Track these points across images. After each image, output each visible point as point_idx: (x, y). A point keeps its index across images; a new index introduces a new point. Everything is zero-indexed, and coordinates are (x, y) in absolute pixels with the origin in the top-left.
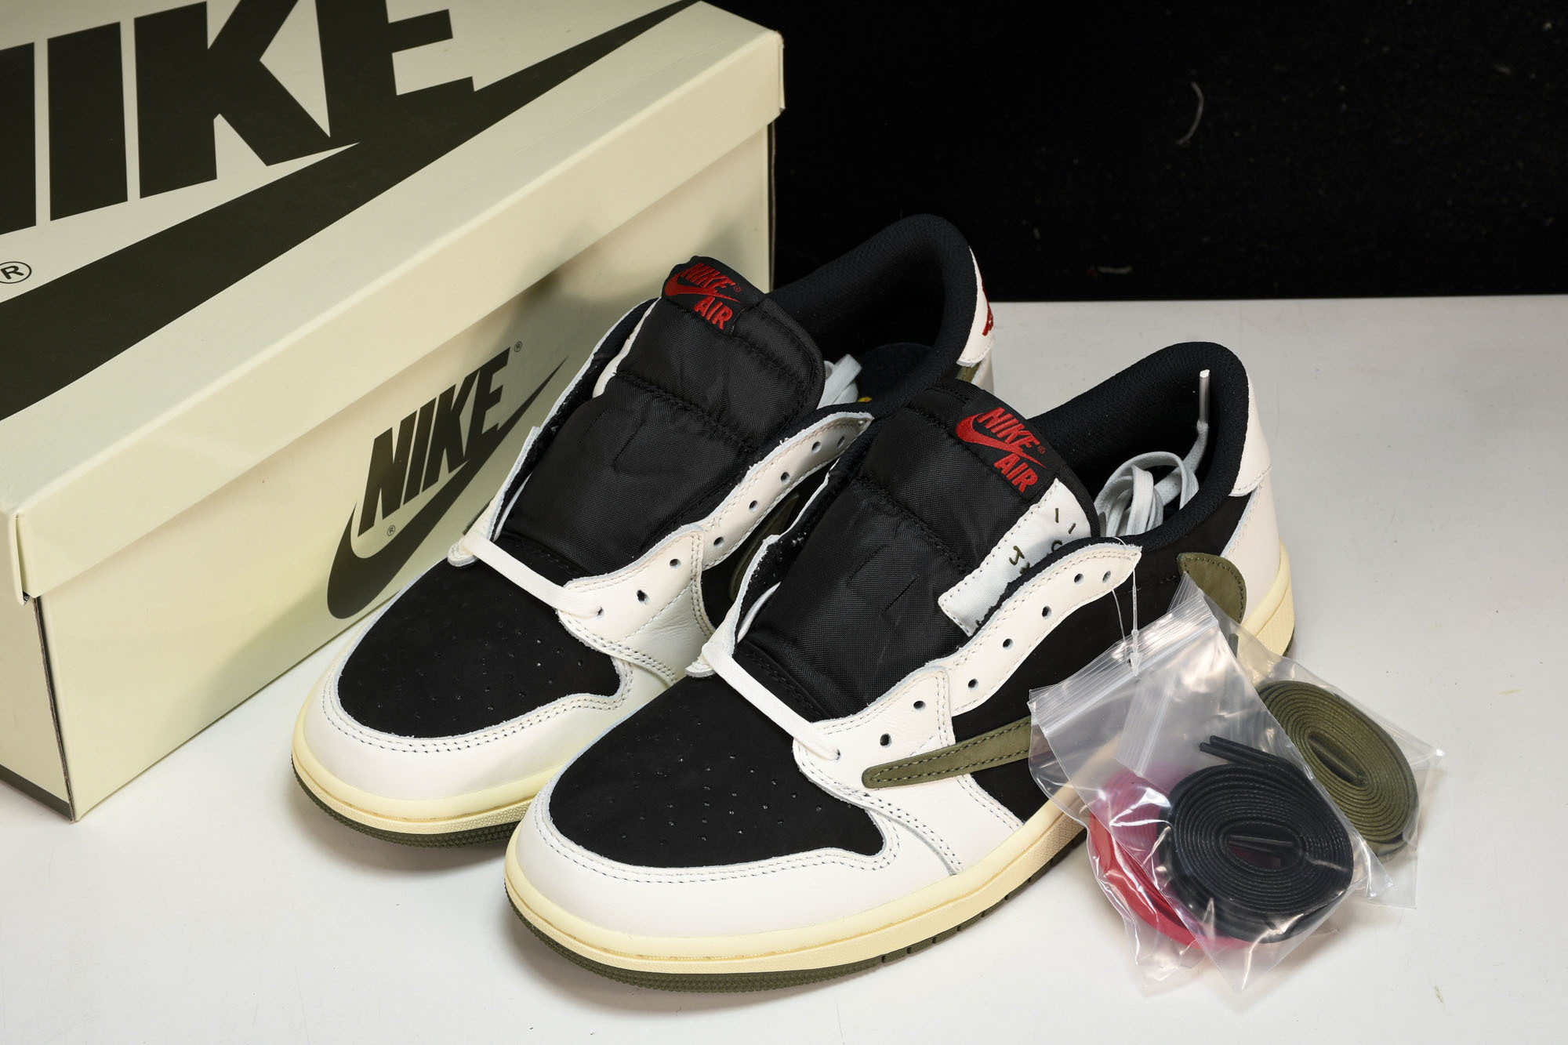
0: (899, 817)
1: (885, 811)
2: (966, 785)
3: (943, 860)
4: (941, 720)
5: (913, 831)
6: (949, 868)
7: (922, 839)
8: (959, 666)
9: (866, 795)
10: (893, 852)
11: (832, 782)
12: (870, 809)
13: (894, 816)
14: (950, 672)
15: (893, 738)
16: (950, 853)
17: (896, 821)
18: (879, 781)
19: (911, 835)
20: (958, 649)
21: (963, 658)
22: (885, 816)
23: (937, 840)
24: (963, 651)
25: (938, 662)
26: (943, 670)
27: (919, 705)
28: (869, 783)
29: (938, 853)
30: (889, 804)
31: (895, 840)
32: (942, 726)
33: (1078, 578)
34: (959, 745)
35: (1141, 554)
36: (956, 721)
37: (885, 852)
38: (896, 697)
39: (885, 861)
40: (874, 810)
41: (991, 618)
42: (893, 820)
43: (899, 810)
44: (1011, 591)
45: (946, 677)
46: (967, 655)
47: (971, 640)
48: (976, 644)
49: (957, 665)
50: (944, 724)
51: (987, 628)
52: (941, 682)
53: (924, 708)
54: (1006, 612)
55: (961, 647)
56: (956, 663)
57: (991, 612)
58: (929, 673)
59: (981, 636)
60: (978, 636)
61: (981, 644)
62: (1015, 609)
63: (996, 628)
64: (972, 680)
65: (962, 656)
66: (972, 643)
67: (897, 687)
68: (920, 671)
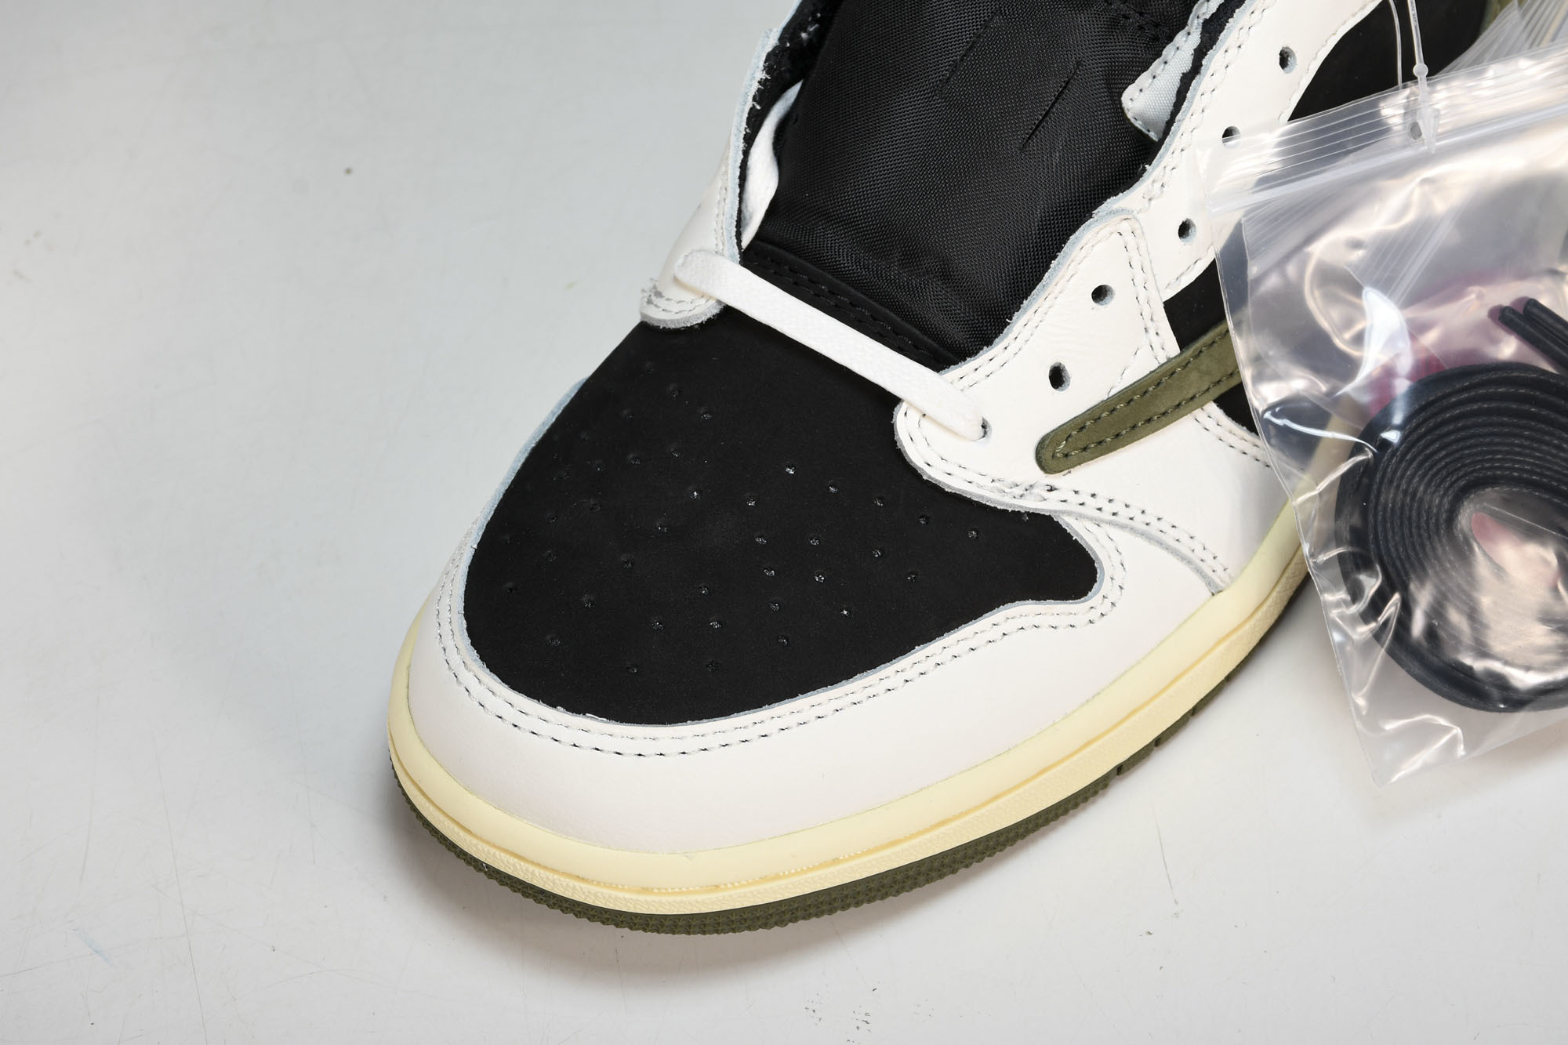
0: (1114, 514)
1: (1090, 510)
2: (1210, 424)
3: (1199, 571)
4: (1147, 315)
5: (1143, 534)
6: (1210, 583)
7: (1160, 543)
8: (1152, 202)
9: (1051, 489)
10: (1117, 582)
11: (986, 482)
12: (1063, 512)
13: (1106, 516)
14: (1140, 217)
15: (1070, 370)
16: (1208, 557)
17: (1110, 523)
18: (1066, 455)
19: (1140, 542)
20: (1144, 170)
21: (1158, 185)
22: (1091, 519)
23: (1185, 538)
24: (1155, 173)
25: (1113, 203)
26: (1127, 215)
27: (1100, 294)
28: (1051, 463)
29: (1189, 562)
30: (1093, 495)
31: (1116, 558)
32: (1150, 324)
34: (1190, 351)
36: (1171, 307)
37: (1104, 587)
38: (1059, 288)
39: (1108, 602)
40: (1069, 513)
41: (1188, 95)
42: (1103, 521)
43: (1110, 501)
44: (1213, 34)
45: (1137, 226)
46: (1163, 176)
47: (1163, 146)
48: (1173, 153)
49: (1150, 200)
50: (1152, 319)
51: (1186, 115)
52: (1129, 238)
53: (1112, 298)
54: (1212, 75)
55: (1150, 165)
56: (1147, 198)
57: (1185, 83)
58: (1106, 226)
59: (1179, 134)
60: (1175, 135)
61: (1182, 150)
62: (1227, 66)
63: (1203, 111)
64: (1183, 223)
65: (1154, 181)
66: (1167, 150)
67: (1055, 270)
68: (1089, 226)
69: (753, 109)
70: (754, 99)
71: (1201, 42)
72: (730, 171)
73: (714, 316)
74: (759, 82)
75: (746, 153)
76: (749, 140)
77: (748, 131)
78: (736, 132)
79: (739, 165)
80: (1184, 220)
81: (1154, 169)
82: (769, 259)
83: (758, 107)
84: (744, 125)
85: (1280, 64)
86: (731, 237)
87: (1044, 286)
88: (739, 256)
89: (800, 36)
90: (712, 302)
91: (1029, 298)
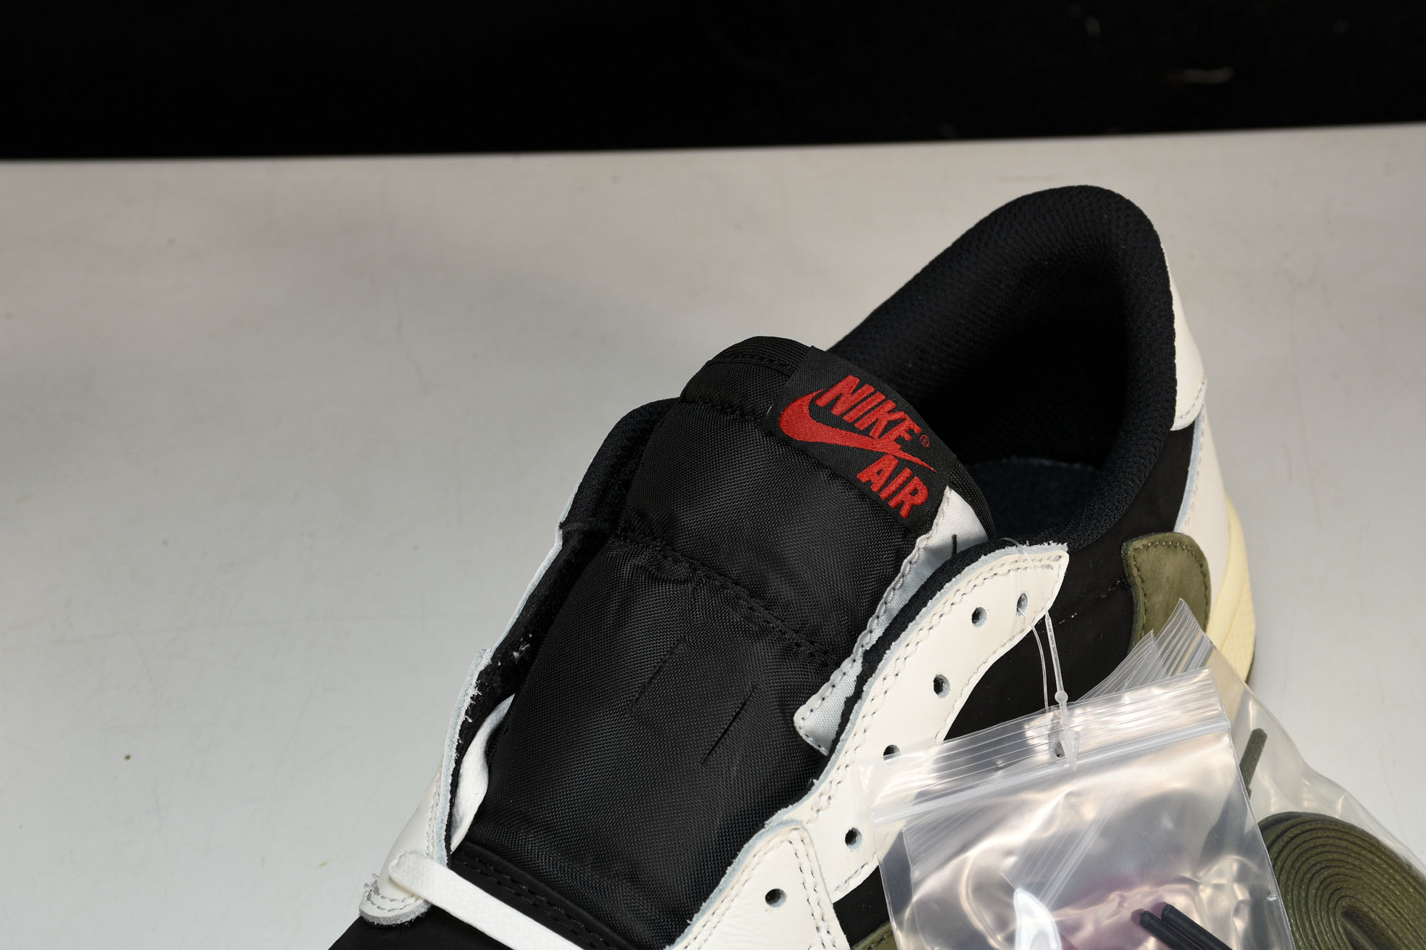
4: (817, 913)
8: (820, 813)
14: (809, 826)
20: (813, 784)
21: (825, 798)
24: (822, 786)
25: (784, 814)
26: (797, 825)
27: (774, 897)
32: (820, 924)
33: (976, 616)
35: (1068, 555)
36: (841, 907)
41: (851, 717)
44: (872, 664)
45: (805, 835)
46: (830, 790)
47: (830, 763)
48: (838, 769)
49: (818, 811)
50: (823, 919)
51: (849, 736)
52: (800, 846)
53: (784, 900)
54: (873, 700)
55: (817, 779)
56: (815, 809)
57: (848, 706)
58: (776, 836)
59: (844, 752)
60: (839, 753)
61: (847, 766)
62: (886, 692)
63: (865, 731)
64: (849, 831)
65: (821, 795)
66: (833, 766)
67: (730, 876)
68: (761, 836)
69: (465, 722)
70: (467, 713)
71: (863, 670)
72: (443, 779)
73: (422, 914)
74: (471, 698)
75: (459, 762)
76: (462, 750)
77: (460, 742)
78: (449, 743)
79: (451, 773)
80: (850, 828)
81: (820, 784)
82: (477, 859)
83: (470, 721)
84: (457, 736)
85: (935, 690)
86: (440, 841)
87: (720, 890)
88: (446, 858)
89: (512, 655)
90: (420, 902)
91: (708, 901)
